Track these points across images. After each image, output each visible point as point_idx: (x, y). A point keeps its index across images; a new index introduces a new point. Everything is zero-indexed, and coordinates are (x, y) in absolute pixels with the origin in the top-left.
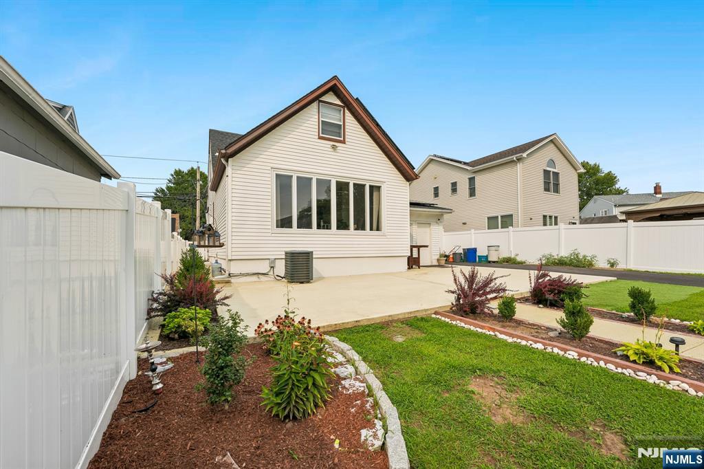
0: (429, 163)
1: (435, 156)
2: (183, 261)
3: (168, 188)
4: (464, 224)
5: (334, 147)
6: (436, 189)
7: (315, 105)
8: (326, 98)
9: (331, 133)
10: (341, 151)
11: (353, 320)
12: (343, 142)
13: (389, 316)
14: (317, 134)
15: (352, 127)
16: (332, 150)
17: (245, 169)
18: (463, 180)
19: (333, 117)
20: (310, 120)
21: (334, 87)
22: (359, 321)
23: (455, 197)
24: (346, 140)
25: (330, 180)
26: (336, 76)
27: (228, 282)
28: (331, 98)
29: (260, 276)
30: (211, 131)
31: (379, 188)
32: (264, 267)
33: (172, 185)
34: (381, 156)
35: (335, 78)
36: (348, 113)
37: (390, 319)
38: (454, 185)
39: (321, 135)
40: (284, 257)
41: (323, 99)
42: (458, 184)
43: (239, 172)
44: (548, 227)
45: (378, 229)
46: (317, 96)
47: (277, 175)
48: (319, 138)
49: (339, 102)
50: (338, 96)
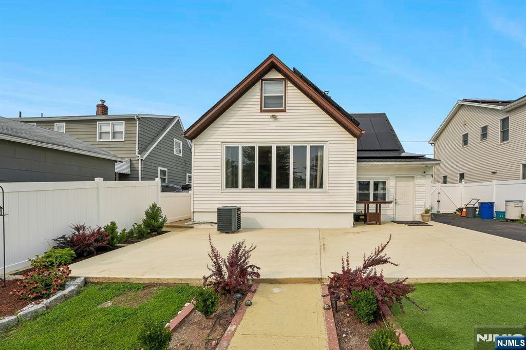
0: (459, 109)
1: (466, 100)
2: (147, 213)
4: (494, 173)
5: (274, 117)
6: (466, 136)
7: (258, 84)
8: (268, 75)
9: (273, 105)
10: (281, 120)
11: (123, 277)
12: (284, 111)
13: (158, 279)
14: (259, 108)
15: (294, 95)
16: (272, 120)
17: (203, 146)
18: (494, 122)
19: (275, 91)
20: (253, 98)
21: (272, 65)
22: (129, 279)
23: (485, 143)
24: (287, 108)
25: (271, 146)
26: (272, 54)
27: (192, 227)
29: (213, 224)
34: (325, 116)
35: (272, 56)
36: (289, 84)
37: (159, 282)
38: (485, 129)
39: (263, 109)
40: (217, 211)
41: (266, 77)
42: (489, 129)
43: (199, 149)
45: (321, 186)
46: (257, 77)
47: (227, 148)
48: (262, 111)
49: (280, 76)
50: (279, 71)
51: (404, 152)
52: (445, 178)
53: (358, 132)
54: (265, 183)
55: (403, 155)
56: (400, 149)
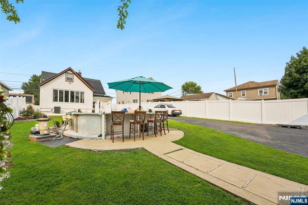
3: (29, 83)
7: (65, 73)
8: (68, 72)
9: (69, 80)
10: (72, 84)
12: (73, 82)
15: (75, 78)
16: (69, 84)
19: (70, 76)
20: (64, 77)
21: (70, 69)
25: (69, 91)
26: (70, 67)
28: (69, 72)
30: (42, 72)
31: (84, 92)
32: (50, 110)
33: (32, 82)
34: (85, 85)
36: (74, 75)
44: (135, 103)
45: (83, 102)
46: (65, 72)
47: (54, 90)
48: (66, 81)
49: (72, 73)
50: (72, 71)
51: (105, 94)
52: (119, 102)
53: (93, 90)
54: (67, 100)
55: (105, 95)
56: (104, 93)
